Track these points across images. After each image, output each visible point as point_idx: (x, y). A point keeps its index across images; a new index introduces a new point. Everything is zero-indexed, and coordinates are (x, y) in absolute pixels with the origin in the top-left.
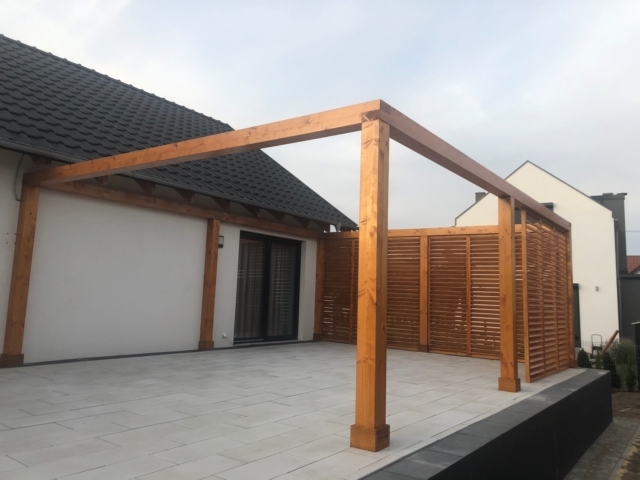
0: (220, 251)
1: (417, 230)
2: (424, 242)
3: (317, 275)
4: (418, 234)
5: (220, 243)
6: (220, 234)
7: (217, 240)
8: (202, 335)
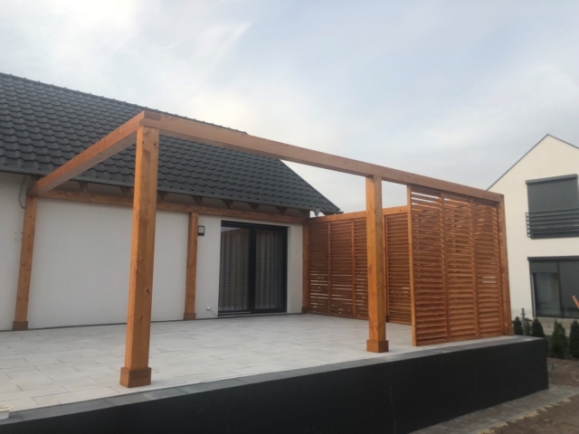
0: (201, 238)
3: (303, 256)
5: (201, 231)
6: (200, 224)
7: (197, 229)
8: (186, 308)
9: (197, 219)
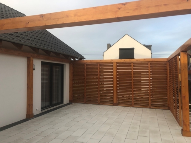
0: (34, 71)
1: (112, 60)
2: (115, 65)
3: (70, 77)
4: (112, 62)
5: (34, 68)
6: (34, 64)
7: (33, 67)
8: (27, 112)
9: (33, 61)
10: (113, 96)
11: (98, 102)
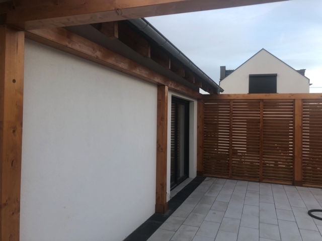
9: (167, 93)
10: (292, 167)
11: (258, 177)
